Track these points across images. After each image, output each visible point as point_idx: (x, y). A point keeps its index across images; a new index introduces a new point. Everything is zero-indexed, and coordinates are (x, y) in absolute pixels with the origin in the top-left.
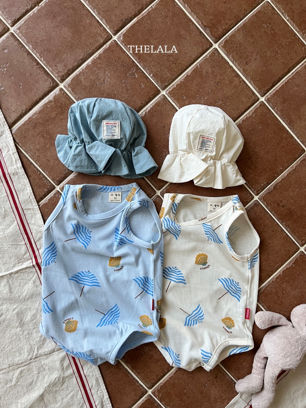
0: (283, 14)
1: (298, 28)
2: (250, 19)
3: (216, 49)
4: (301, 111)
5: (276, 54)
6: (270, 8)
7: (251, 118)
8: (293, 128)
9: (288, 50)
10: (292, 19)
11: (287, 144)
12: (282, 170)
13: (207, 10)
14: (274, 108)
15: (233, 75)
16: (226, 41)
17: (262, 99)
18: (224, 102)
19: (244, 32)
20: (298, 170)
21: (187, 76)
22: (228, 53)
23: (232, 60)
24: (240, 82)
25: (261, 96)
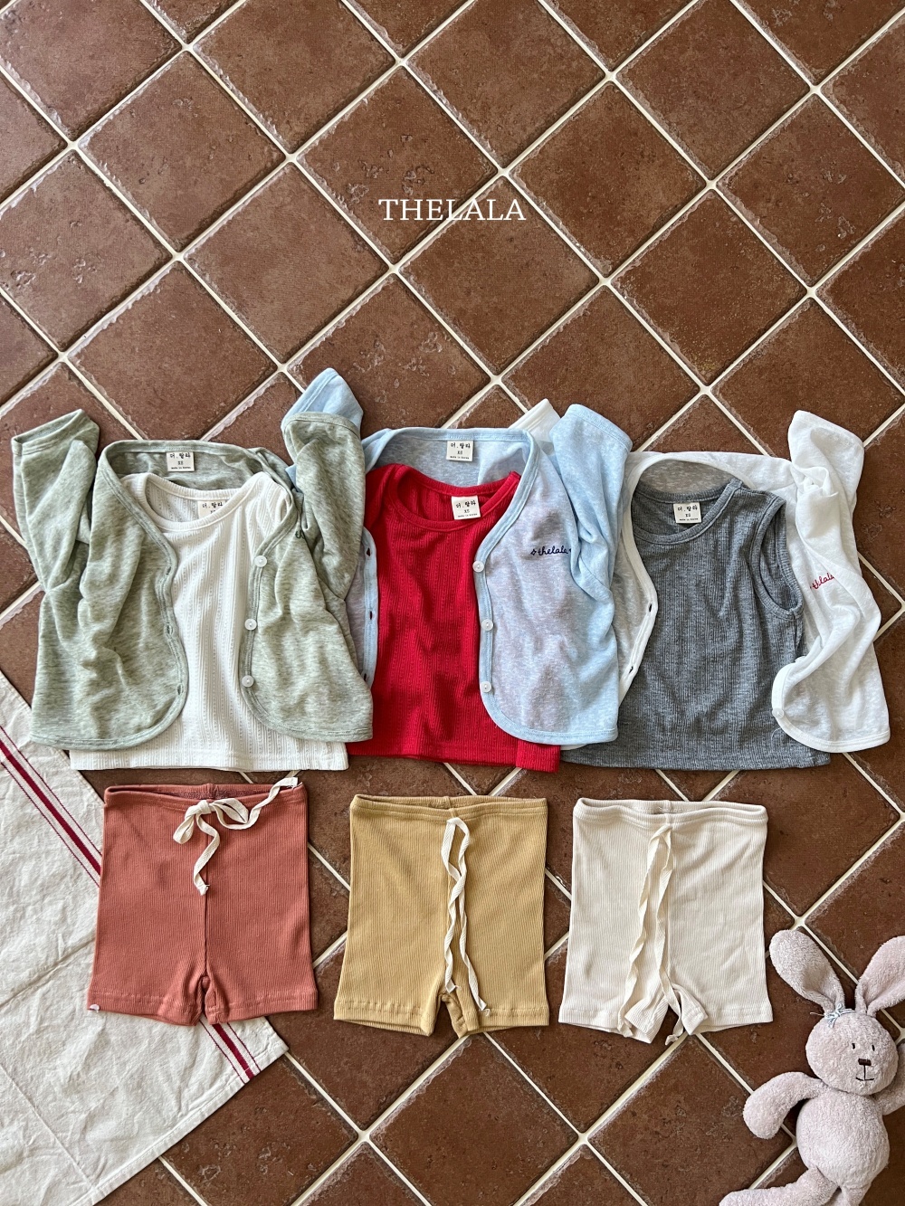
0: (221, 77)
1: (254, 105)
2: (145, 92)
3: (75, 154)
4: (264, 281)
5: (206, 161)
6: (191, 66)
7: (152, 297)
8: (247, 318)
9: (233, 153)
10: (241, 88)
11: (234, 353)
12: (224, 407)
13: (53, 73)
14: (204, 275)
15: (112, 206)
16: (95, 135)
17: (180, 257)
18: (90, 263)
19: (133, 117)
20: (261, 407)
21: (10, 209)
22: (99, 161)
23: (109, 174)
24: (128, 221)
25: (176, 251)
